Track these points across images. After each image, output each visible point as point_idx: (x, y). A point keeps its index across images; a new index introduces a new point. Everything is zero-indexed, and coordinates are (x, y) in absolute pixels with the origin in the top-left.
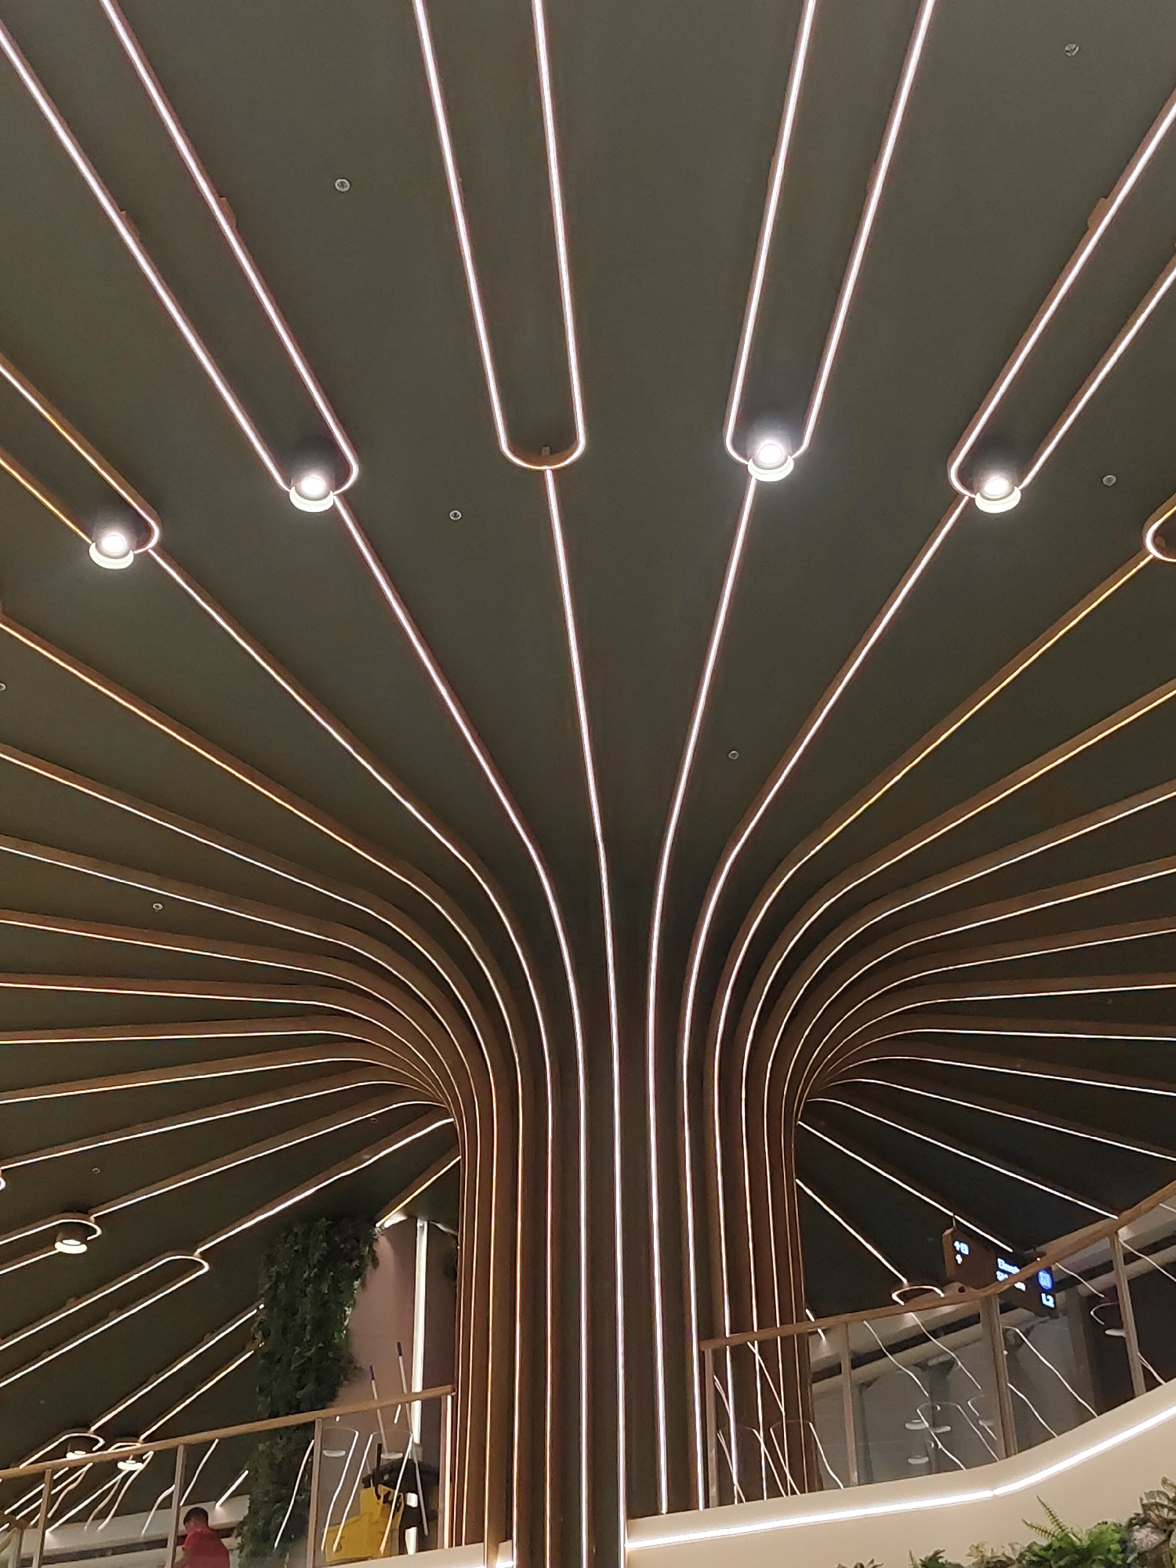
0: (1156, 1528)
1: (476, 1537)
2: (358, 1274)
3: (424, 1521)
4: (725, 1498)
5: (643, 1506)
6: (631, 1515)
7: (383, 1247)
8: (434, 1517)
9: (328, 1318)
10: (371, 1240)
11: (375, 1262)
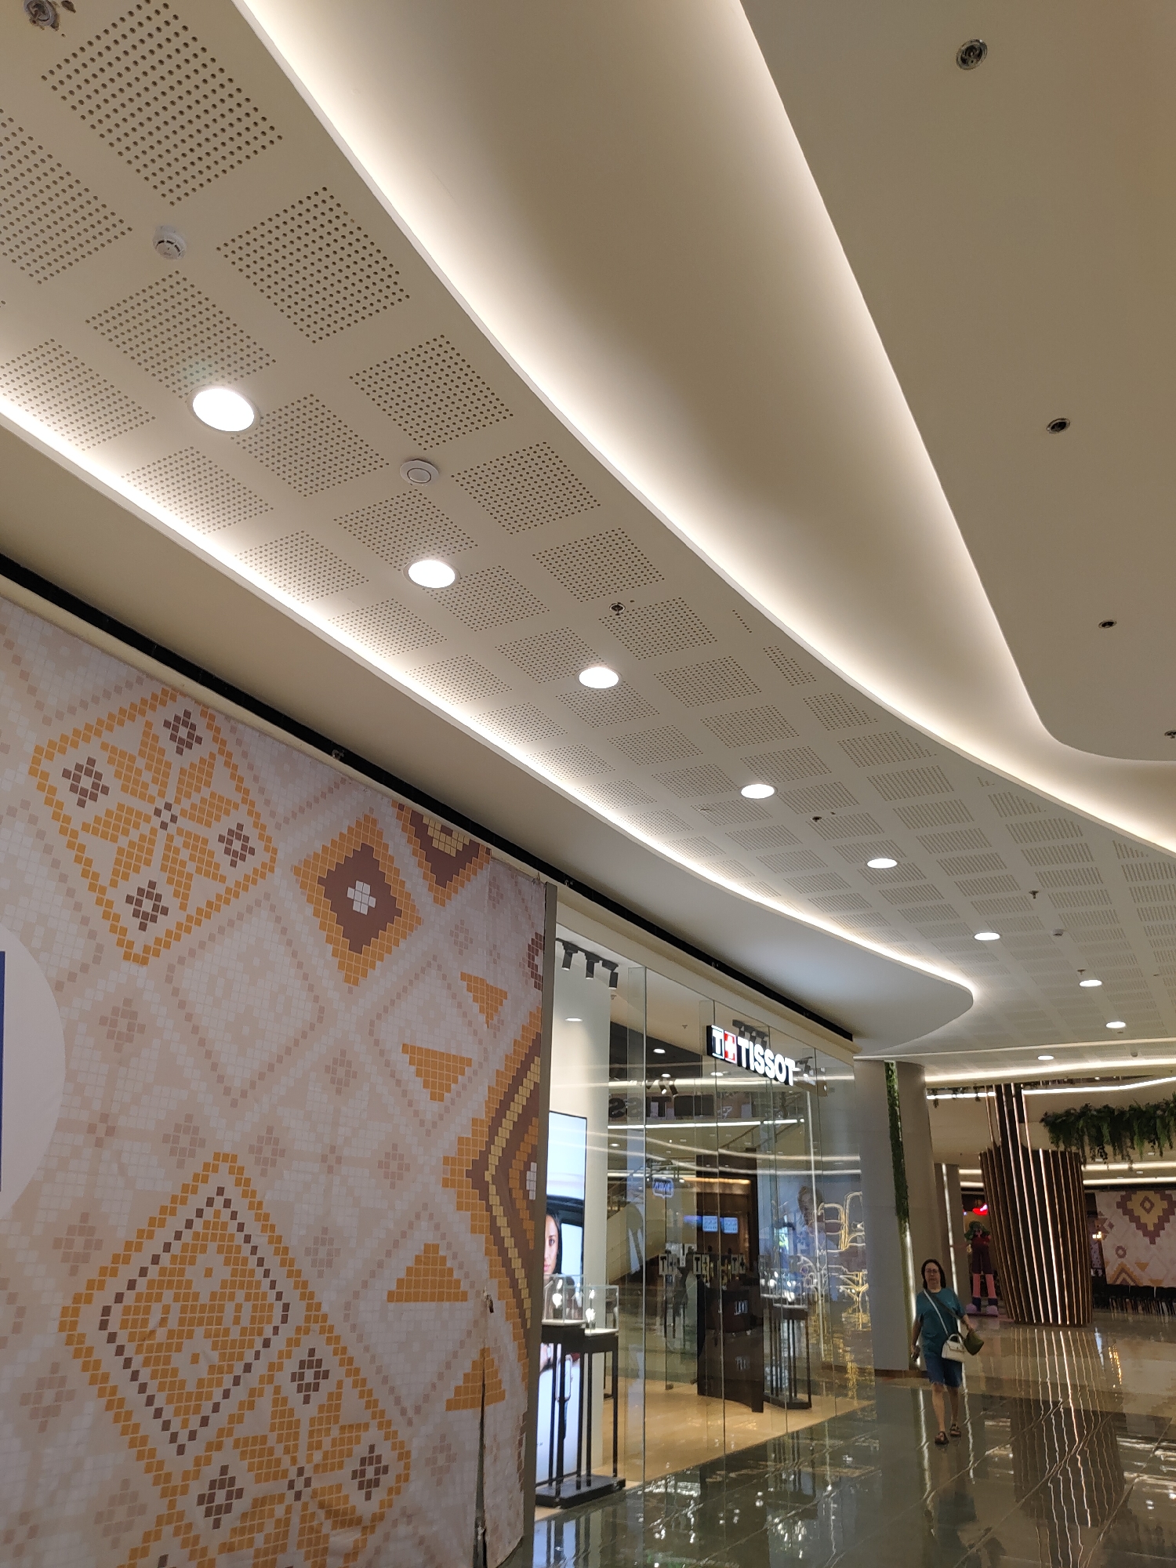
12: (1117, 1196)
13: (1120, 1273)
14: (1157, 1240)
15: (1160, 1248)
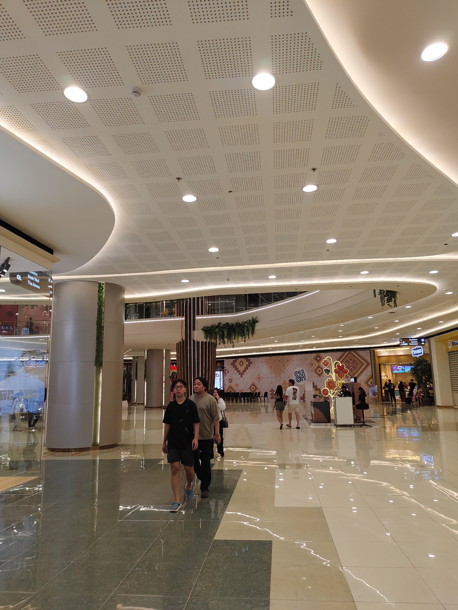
0: (247, 323)
1: (180, 316)
4: (206, 314)
6: (197, 315)
12: (231, 361)
13: (229, 389)
14: (243, 376)
15: (244, 379)
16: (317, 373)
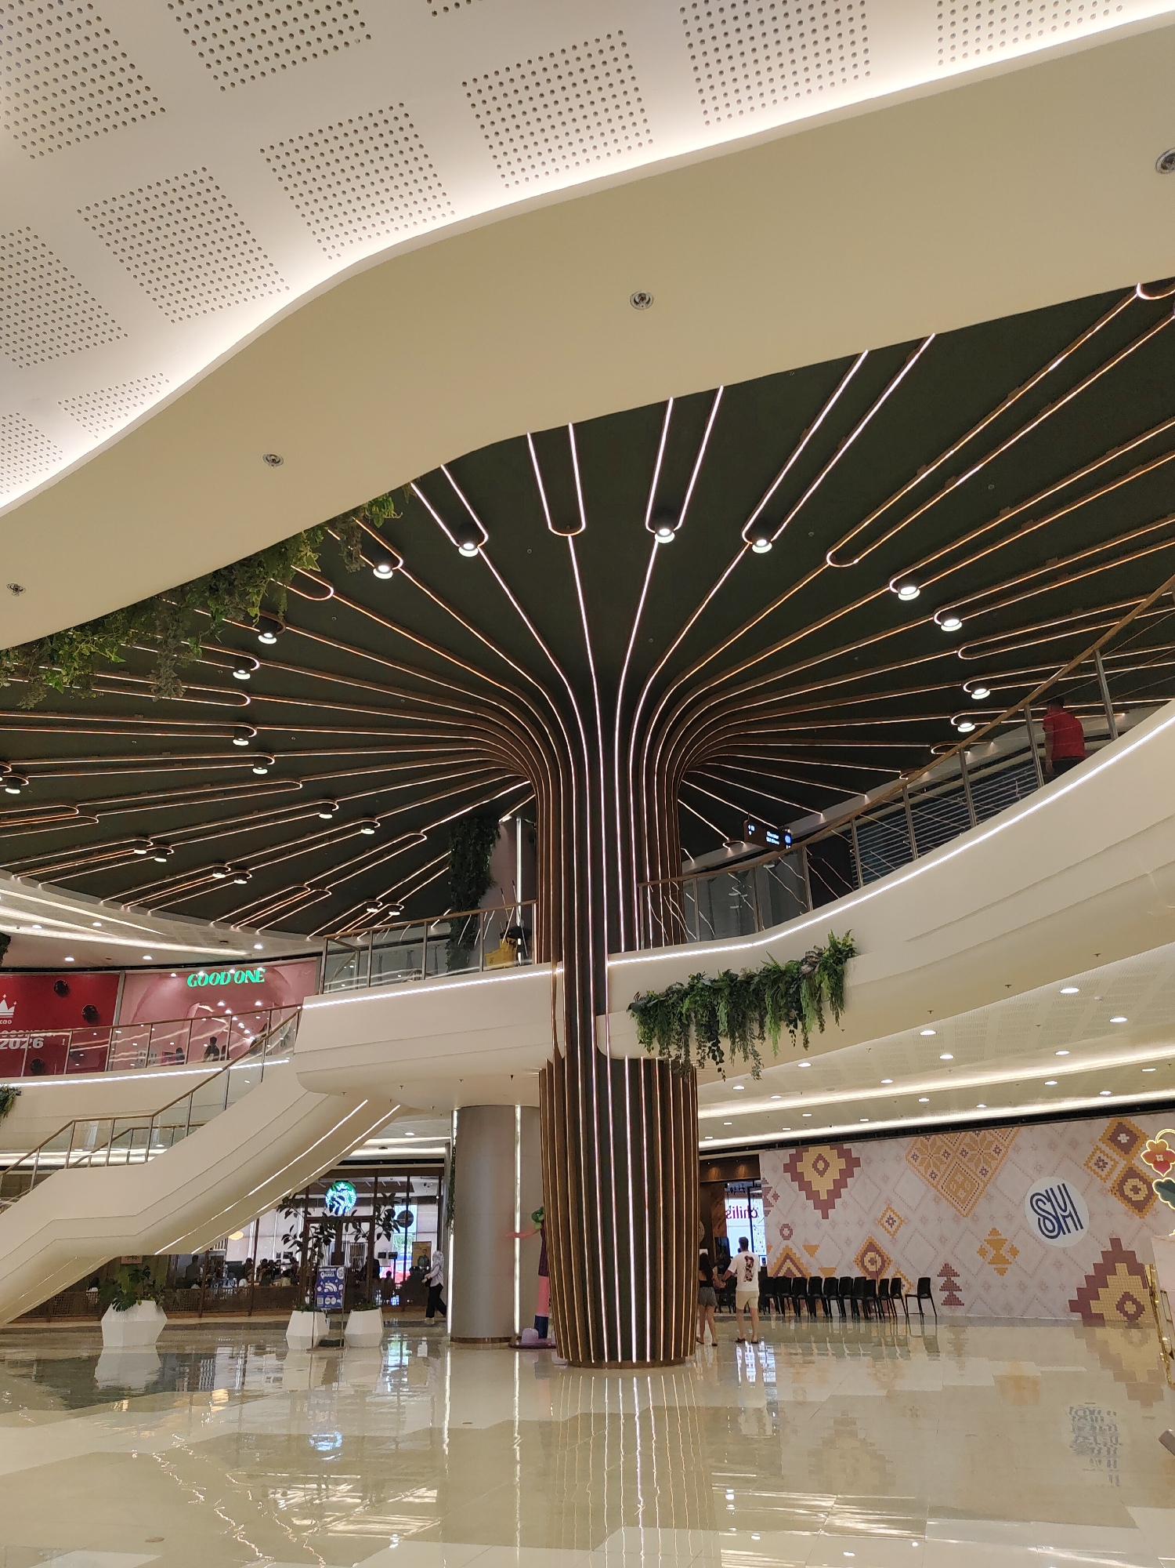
0: (810, 965)
1: (548, 960)
2: (492, 841)
3: (526, 951)
4: (647, 946)
5: (615, 949)
6: (609, 953)
7: (503, 830)
8: (530, 949)
9: (480, 861)
10: (497, 827)
11: (499, 836)
12: (785, 1155)
13: (785, 1261)
14: (831, 1212)
15: (834, 1225)
16: (1129, 1200)
